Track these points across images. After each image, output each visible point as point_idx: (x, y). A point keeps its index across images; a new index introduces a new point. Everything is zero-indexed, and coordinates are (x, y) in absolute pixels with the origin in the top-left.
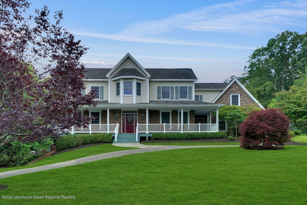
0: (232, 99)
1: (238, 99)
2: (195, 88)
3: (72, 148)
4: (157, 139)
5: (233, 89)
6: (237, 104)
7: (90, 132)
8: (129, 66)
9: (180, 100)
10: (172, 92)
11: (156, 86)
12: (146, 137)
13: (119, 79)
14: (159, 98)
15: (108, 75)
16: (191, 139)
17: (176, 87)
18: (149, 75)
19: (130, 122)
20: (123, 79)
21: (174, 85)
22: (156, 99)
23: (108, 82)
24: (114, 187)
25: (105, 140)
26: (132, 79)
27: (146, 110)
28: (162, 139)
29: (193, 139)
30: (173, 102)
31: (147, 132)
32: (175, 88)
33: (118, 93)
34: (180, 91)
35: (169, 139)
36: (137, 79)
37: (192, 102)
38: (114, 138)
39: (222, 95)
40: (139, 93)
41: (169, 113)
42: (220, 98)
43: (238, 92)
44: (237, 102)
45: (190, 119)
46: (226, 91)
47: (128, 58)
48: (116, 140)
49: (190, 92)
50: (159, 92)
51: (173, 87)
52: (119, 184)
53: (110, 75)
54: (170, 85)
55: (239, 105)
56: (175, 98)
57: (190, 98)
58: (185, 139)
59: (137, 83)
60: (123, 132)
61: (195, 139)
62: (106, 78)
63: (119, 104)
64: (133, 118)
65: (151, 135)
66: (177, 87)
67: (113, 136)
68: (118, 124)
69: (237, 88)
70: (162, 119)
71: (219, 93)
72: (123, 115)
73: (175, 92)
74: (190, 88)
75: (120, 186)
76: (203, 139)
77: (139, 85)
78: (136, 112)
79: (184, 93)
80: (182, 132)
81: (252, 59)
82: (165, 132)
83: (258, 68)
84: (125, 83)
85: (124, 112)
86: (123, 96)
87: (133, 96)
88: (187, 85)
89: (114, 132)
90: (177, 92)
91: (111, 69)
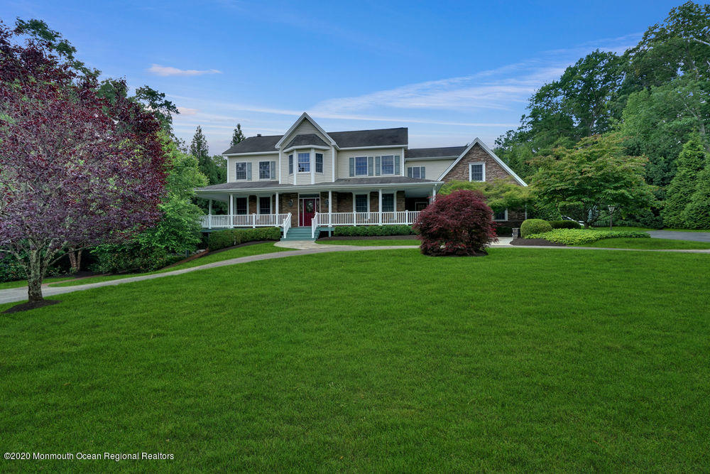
0: (473, 171)
1: (481, 170)
2: (405, 157)
3: (227, 247)
4: (340, 235)
5: (474, 156)
6: (481, 179)
7: (254, 226)
8: (306, 131)
9: (382, 176)
10: (371, 165)
11: (346, 157)
12: (328, 232)
13: (292, 151)
14: (351, 175)
15: (277, 146)
16: (392, 235)
17: (376, 157)
18: (334, 143)
19: (310, 210)
20: (297, 150)
21: (373, 155)
22: (347, 176)
23: (278, 154)
24: (294, 294)
25: (269, 236)
26: (310, 149)
27: (328, 193)
28: (348, 236)
29: (395, 235)
30: (369, 181)
31: (330, 225)
32: (374, 159)
33: (291, 171)
34: (383, 163)
35: (358, 235)
36: (315, 149)
37: (400, 180)
38: (282, 233)
39: (456, 166)
40: (319, 169)
41: (366, 196)
42: (452, 170)
43: (482, 159)
44: (481, 175)
45: (397, 204)
46: (462, 159)
47: (305, 120)
48: (285, 237)
49: (398, 164)
50: (351, 166)
51: (372, 158)
52: (300, 291)
53: (281, 145)
54: (367, 155)
55: (484, 180)
56: (374, 174)
57: (398, 173)
58: (382, 235)
59: (317, 154)
60: (301, 224)
61: (398, 234)
62: (276, 150)
63: (292, 185)
64: (314, 204)
65: (333, 230)
66: (378, 158)
67: (281, 231)
68: (289, 215)
69: (481, 153)
70: (357, 205)
71: (450, 162)
72: (301, 200)
73: (374, 164)
74: (398, 158)
75: (303, 294)
76: (410, 234)
77: (319, 157)
78: (318, 196)
79: (387, 165)
80: (380, 224)
81: (536, 103)
82: (355, 224)
83: (545, 117)
84: (299, 155)
85: (301, 196)
86: (298, 174)
87: (310, 174)
88: (393, 154)
89: (282, 225)
90: (378, 165)
91: (282, 136)
